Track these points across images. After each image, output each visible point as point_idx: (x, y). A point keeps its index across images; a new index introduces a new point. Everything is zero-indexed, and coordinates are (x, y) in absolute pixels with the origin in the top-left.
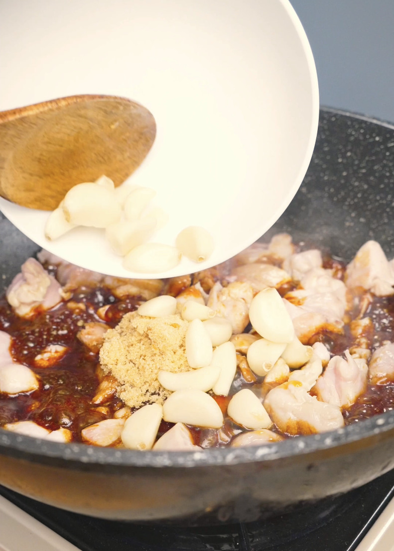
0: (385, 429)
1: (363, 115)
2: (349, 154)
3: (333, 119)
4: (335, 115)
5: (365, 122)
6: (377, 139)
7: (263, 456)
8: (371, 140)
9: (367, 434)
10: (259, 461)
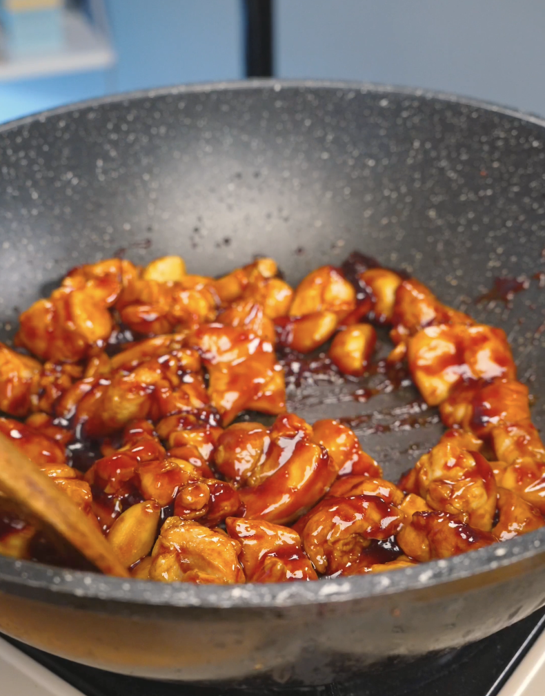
0: (506, 562)
1: (516, 110)
2: (496, 165)
3: (474, 115)
4: (478, 110)
5: (520, 120)
6: (536, 144)
7: (329, 595)
8: (526, 146)
9: (480, 569)
10: (322, 602)
